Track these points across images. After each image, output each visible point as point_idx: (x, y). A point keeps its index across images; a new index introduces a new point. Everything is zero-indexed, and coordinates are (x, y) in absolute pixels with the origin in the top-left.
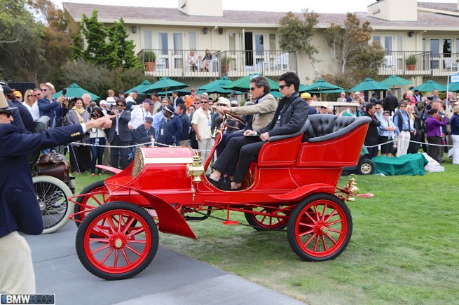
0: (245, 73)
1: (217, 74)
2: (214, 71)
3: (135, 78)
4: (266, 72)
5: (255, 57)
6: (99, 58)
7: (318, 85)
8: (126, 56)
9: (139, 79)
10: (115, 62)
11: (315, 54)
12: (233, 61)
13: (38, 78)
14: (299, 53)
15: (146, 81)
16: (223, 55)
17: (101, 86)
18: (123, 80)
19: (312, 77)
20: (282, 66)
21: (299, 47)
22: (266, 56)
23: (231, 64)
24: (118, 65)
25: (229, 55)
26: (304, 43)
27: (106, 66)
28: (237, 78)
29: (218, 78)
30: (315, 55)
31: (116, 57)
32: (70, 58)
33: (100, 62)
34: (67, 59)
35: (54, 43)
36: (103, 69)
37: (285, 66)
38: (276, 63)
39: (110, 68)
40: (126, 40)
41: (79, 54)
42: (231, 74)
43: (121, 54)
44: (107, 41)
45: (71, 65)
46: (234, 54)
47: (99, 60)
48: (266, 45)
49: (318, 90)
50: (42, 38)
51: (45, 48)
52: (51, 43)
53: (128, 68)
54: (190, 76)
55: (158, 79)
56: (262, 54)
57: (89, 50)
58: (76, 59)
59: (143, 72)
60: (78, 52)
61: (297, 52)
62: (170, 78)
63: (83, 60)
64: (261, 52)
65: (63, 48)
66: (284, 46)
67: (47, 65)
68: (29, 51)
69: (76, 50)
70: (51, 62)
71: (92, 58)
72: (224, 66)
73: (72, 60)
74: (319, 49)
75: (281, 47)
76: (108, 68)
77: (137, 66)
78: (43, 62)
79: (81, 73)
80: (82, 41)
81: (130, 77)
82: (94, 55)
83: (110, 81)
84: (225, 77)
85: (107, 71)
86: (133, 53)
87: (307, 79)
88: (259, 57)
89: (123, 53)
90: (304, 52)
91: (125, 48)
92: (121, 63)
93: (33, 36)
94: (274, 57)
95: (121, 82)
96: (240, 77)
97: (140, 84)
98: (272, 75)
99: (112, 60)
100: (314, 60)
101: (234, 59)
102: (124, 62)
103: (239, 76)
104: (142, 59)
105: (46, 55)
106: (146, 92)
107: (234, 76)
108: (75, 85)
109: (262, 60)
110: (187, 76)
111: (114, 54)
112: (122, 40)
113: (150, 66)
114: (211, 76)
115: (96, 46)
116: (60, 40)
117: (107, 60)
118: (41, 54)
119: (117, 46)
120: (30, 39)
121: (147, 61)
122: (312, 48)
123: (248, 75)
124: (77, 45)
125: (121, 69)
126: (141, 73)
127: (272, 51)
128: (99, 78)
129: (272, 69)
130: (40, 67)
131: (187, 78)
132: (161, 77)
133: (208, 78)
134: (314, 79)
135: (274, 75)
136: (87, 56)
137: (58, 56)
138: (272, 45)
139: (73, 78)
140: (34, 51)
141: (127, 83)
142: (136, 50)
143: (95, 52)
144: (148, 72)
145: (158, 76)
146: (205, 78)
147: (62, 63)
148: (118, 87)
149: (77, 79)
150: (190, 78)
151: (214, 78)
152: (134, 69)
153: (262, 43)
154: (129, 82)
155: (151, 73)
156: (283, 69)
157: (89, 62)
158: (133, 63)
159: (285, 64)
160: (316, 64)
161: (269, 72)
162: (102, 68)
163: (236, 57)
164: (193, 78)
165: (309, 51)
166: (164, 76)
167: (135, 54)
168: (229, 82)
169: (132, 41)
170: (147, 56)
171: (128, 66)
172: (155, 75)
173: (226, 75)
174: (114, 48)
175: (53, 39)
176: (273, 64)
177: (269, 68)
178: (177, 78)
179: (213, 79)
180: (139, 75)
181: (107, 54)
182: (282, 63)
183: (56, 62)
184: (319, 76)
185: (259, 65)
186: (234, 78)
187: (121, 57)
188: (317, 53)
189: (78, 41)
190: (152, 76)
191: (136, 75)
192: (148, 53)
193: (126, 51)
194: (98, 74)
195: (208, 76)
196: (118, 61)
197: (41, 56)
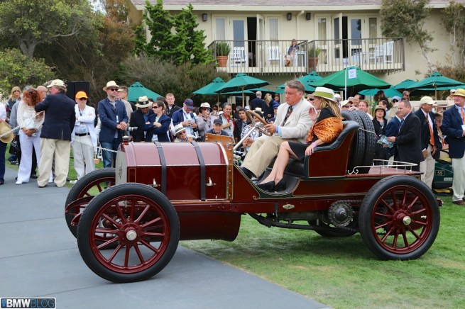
0: (338, 67)
1: (303, 69)
2: (300, 65)
3: (206, 75)
4: (364, 66)
5: (351, 47)
6: (164, 52)
7: (432, 80)
8: (195, 49)
9: (210, 76)
10: (182, 57)
11: (428, 41)
12: (323, 53)
13: (95, 76)
14: (407, 41)
15: (218, 79)
16: (310, 46)
17: (166, 85)
18: (191, 77)
19: (424, 70)
20: (385, 58)
21: (407, 33)
22: (365, 46)
23: (321, 57)
24: (185, 60)
25: (318, 46)
26: (413, 28)
27: (172, 62)
28: (327, 73)
29: (304, 74)
30: (428, 43)
31: (183, 51)
32: (131, 52)
33: (165, 57)
34: (128, 53)
35: (113, 36)
36: (169, 65)
37: (388, 58)
38: (377, 54)
39: (176, 64)
40: (195, 30)
41: (142, 48)
42: (320, 68)
43: (189, 47)
44: (173, 31)
45: (133, 60)
46: (325, 44)
47: (164, 55)
48: (365, 32)
49: (433, 87)
50: (101, 30)
51: (103, 42)
52: (110, 36)
53: (197, 63)
54: (270, 71)
55: (233, 75)
56: (360, 43)
57: (153, 43)
58: (138, 54)
59: (215, 68)
60: (140, 45)
61: (405, 39)
62: (247, 74)
63: (145, 55)
64: (358, 40)
65: (123, 41)
66: (387, 33)
67: (106, 61)
68: (85, 46)
69: (137, 43)
70: (110, 58)
71: (156, 53)
72: (312, 60)
73: (133, 55)
74: (433, 36)
75: (383, 34)
76: (174, 64)
77: (208, 61)
78: (100, 58)
79: (143, 70)
80: (144, 32)
81: (200, 74)
82: (158, 49)
83: (177, 79)
84: (312, 73)
85: (173, 67)
86: (204, 45)
87: (417, 73)
88: (355, 47)
89: (191, 45)
90: (414, 39)
91: (194, 39)
92: (189, 58)
93: (90, 28)
94: (374, 46)
95: (190, 80)
96: (331, 73)
97: (211, 82)
98: (371, 69)
99: (178, 54)
100: (426, 49)
101: (325, 51)
102: (192, 57)
103: (331, 70)
104: (213, 52)
105: (104, 50)
106: (219, 92)
107: (324, 71)
108: (138, 84)
109: (359, 50)
110: (267, 72)
111: (181, 47)
112: (191, 30)
113: (222, 61)
114: (296, 71)
115: (161, 38)
116: (120, 31)
117: (174, 54)
118: (99, 48)
119: (185, 38)
120: (88, 31)
121: (219, 54)
122: (424, 34)
123: (341, 69)
124: (139, 37)
125: (189, 64)
126: (212, 69)
127: (373, 39)
128: (164, 75)
129: (372, 61)
130: (98, 63)
131: (267, 74)
132: (236, 74)
133: (292, 73)
134: (426, 72)
135: (375, 69)
136: (150, 50)
137: (118, 50)
138: (372, 31)
139: (134, 75)
140: (91, 46)
141: (196, 82)
142: (207, 42)
143: (159, 45)
144: (221, 68)
145: (232, 72)
146: (289, 73)
147: (122, 58)
148: (185, 86)
149: (139, 77)
150: (271, 74)
151: (300, 73)
152: (205, 64)
153: (359, 28)
154: (198, 80)
155: (224, 69)
156: (385, 61)
157: (152, 57)
158: (202, 57)
159: (388, 54)
160: (429, 54)
161: (368, 66)
162: (167, 64)
163: (326, 48)
164: (274, 74)
165: (420, 38)
166: (239, 72)
167: (206, 47)
168: (319, 78)
169: (202, 32)
170: (220, 49)
171: (197, 61)
172: (228, 72)
173: (314, 70)
174: (181, 40)
175: (112, 30)
176: (373, 55)
177: (368, 61)
178: (254, 74)
179: (298, 75)
180: (210, 72)
181: (173, 47)
182: (385, 54)
183: (115, 58)
184: (433, 68)
185: (355, 56)
186: (324, 73)
187: (189, 51)
188: (431, 40)
189: (140, 33)
190: (225, 73)
191: (207, 71)
192: (220, 46)
193: (195, 43)
194: (163, 70)
195: (292, 71)
196: (186, 55)
197: (98, 51)
